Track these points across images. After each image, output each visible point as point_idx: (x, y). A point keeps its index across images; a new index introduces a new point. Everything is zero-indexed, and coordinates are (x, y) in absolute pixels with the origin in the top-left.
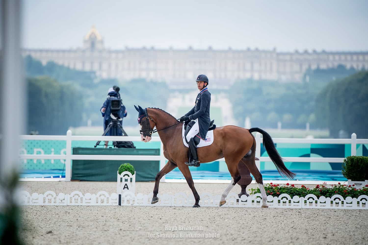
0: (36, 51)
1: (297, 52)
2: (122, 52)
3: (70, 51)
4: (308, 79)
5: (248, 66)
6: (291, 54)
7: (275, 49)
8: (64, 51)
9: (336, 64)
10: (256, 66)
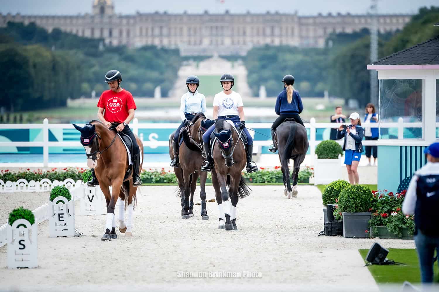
0: (41, 18)
1: (320, 15)
2: (134, 17)
3: (78, 17)
4: (331, 43)
5: (268, 31)
6: (314, 18)
7: (296, 12)
8: (71, 18)
9: (361, 27)
10: (277, 31)
